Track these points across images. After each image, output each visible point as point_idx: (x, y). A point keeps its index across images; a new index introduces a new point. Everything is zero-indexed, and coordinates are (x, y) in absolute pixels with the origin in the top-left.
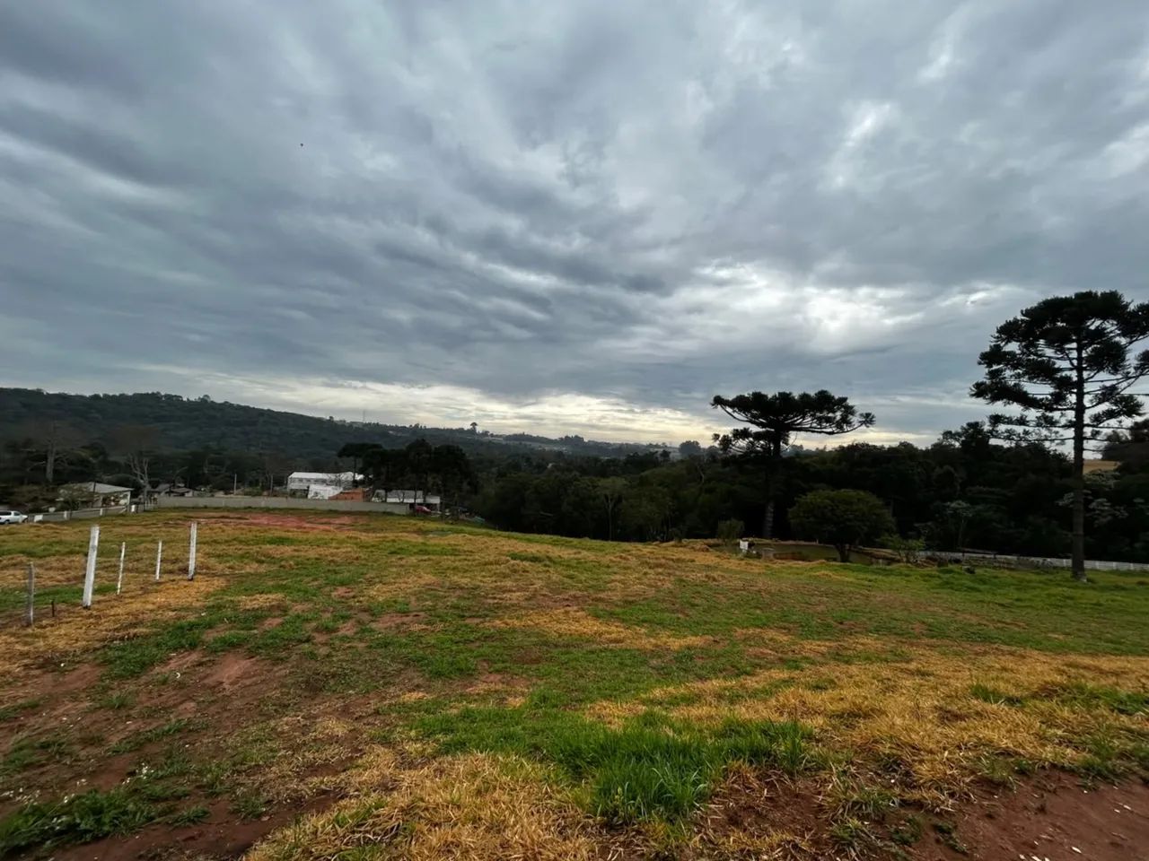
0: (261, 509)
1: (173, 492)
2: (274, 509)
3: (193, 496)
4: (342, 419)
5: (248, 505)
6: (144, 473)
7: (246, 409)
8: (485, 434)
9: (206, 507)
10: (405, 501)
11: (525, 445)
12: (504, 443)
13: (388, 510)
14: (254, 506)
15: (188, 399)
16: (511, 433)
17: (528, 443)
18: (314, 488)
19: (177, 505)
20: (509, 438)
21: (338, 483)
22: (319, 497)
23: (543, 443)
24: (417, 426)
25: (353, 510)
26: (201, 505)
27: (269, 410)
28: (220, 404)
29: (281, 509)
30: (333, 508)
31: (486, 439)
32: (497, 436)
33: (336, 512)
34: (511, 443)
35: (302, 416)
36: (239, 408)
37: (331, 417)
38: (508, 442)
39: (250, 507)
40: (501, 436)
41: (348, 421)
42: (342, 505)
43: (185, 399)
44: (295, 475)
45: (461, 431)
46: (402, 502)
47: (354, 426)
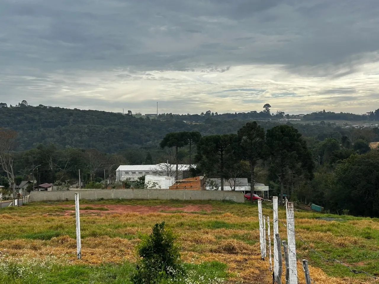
0: (112, 200)
1: (41, 187)
2: (123, 200)
3: (53, 190)
4: (138, 112)
5: (101, 197)
6: (11, 172)
7: (58, 110)
8: (280, 115)
9: (67, 200)
10: (237, 189)
11: (329, 125)
12: (304, 123)
13: (228, 198)
14: (105, 198)
15: (11, 106)
16: (310, 113)
17: (331, 122)
18: (149, 178)
19: (45, 198)
20: (307, 117)
21: (169, 173)
22: (157, 187)
23: (351, 120)
24: (208, 113)
25: (193, 199)
26: (63, 198)
27: (76, 109)
28: (37, 108)
29: (130, 200)
30: (174, 198)
31: (283, 121)
32: (294, 117)
33: (177, 201)
34: (312, 123)
35: (104, 113)
36: (52, 109)
37: (129, 112)
38: (307, 122)
39: (102, 199)
40: (298, 116)
41: (143, 114)
42: (182, 194)
43: (9, 106)
44: (122, 168)
45: (254, 114)
46: (234, 190)
47: (151, 118)
